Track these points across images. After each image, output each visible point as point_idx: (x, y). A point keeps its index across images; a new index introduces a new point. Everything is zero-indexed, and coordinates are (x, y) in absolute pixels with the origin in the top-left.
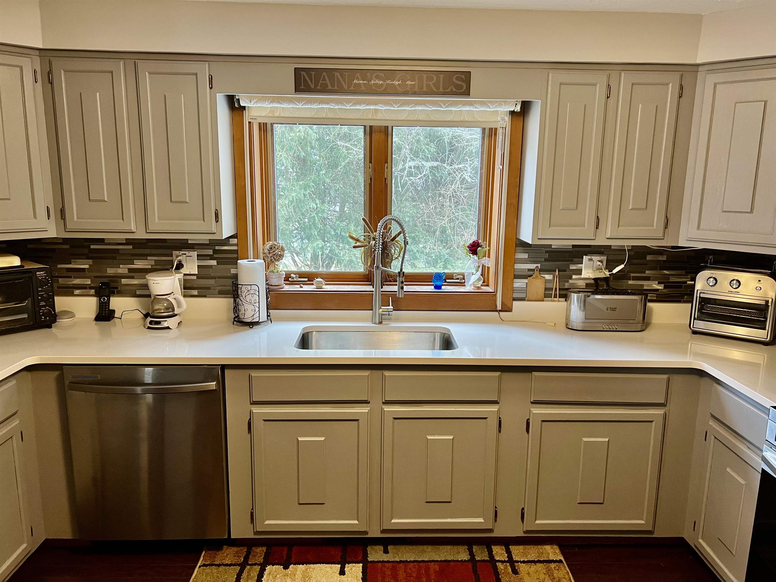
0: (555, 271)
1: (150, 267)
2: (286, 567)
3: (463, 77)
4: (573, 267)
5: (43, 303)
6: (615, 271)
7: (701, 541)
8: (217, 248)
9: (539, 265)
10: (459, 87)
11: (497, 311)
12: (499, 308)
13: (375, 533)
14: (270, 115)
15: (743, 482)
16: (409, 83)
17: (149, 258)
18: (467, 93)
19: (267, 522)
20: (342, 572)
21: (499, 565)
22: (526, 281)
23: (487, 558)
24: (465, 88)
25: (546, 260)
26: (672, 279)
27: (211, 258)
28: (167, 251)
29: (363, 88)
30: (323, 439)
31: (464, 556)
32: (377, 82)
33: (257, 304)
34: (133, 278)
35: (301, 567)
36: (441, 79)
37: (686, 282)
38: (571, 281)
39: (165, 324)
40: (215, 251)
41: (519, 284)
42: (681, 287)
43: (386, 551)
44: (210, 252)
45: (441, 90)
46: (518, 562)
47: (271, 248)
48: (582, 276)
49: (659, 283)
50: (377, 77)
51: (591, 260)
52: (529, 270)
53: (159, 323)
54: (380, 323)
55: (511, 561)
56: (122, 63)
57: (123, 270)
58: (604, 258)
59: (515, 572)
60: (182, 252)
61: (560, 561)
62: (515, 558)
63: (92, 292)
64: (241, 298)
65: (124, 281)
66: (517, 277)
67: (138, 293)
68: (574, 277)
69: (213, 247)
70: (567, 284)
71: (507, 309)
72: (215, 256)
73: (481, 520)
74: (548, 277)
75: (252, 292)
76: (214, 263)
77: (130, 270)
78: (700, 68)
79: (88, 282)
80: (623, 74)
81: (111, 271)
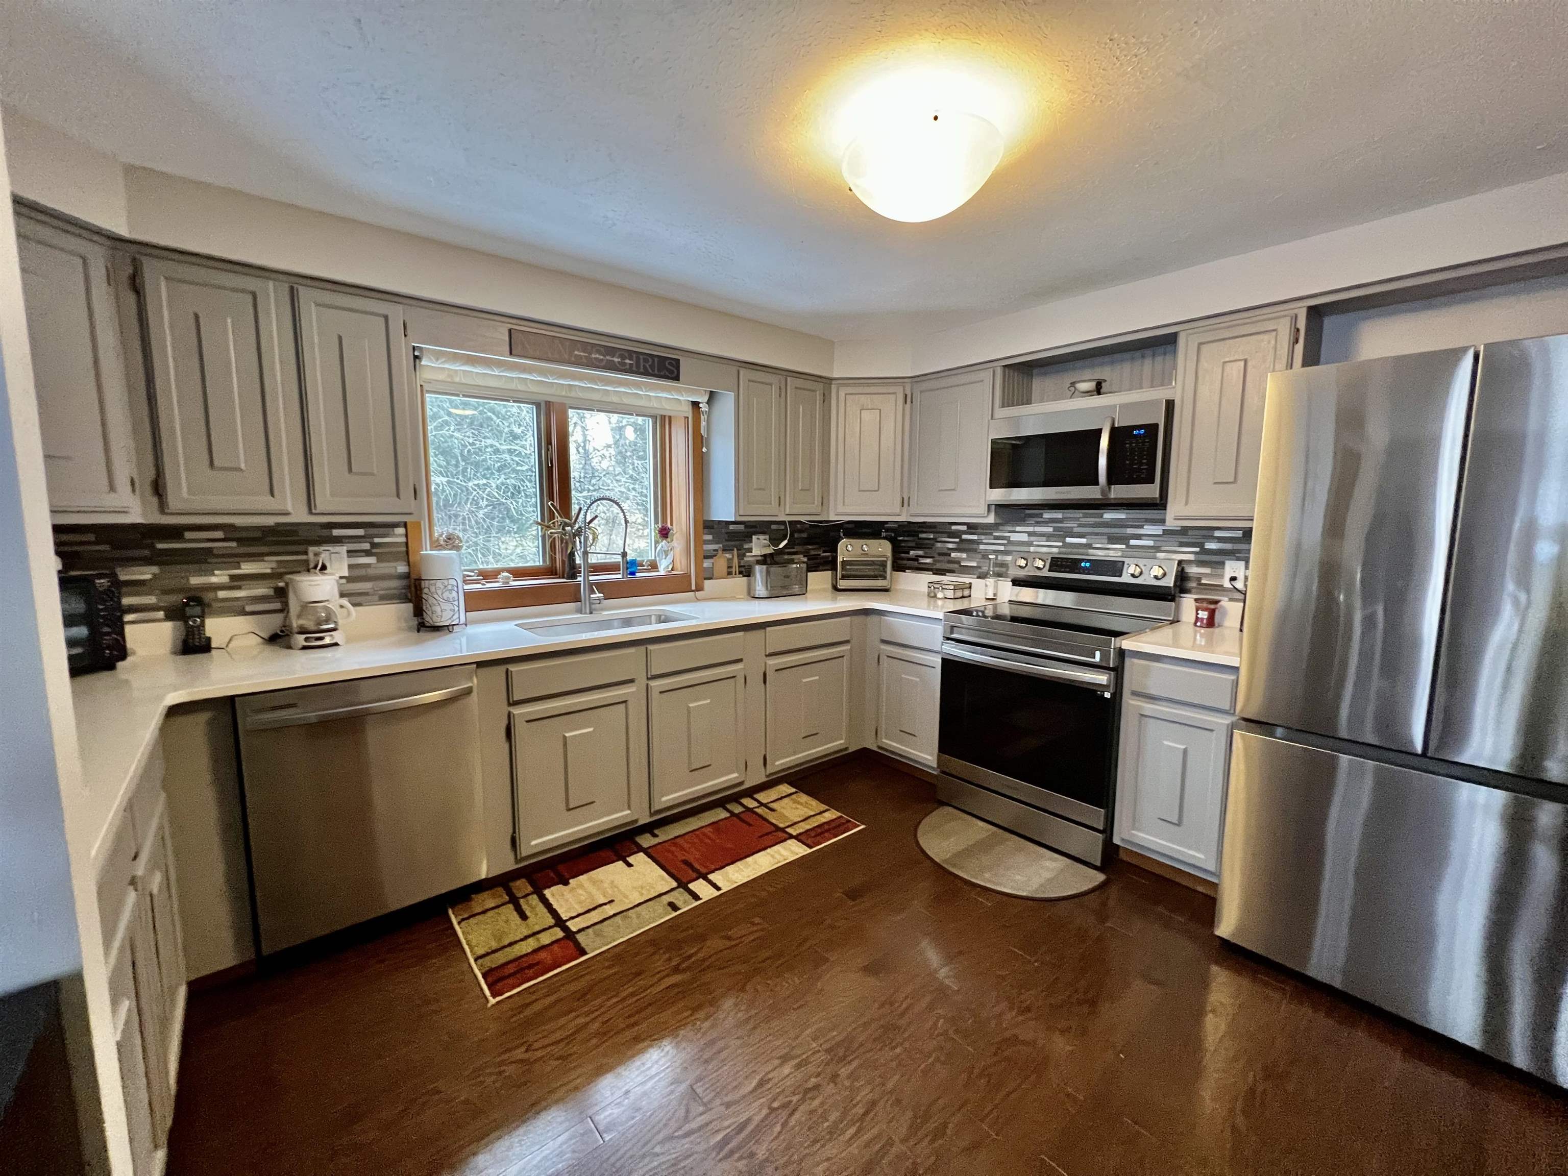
0: (733, 550)
1: (269, 571)
2: (566, 883)
3: (674, 363)
4: (746, 546)
5: (106, 629)
6: (781, 546)
7: (884, 740)
8: (377, 540)
9: (721, 545)
10: (671, 372)
11: (693, 591)
12: (693, 588)
13: (645, 819)
14: (449, 380)
15: (918, 680)
16: (628, 361)
17: (266, 558)
18: (677, 378)
19: (533, 843)
20: (629, 865)
21: (756, 810)
22: (711, 560)
23: (743, 809)
24: (676, 373)
25: (726, 540)
26: (813, 553)
27: (368, 553)
28: (301, 548)
29: (584, 360)
30: (591, 729)
31: (724, 814)
32: (597, 356)
33: (456, 603)
34: (239, 588)
35: (583, 878)
36: (656, 362)
37: (819, 555)
38: (745, 559)
39: (327, 641)
40: (374, 545)
41: (707, 564)
42: (817, 559)
43: (655, 836)
44: (366, 546)
45: (656, 372)
46: (768, 803)
47: (449, 539)
48: (753, 554)
49: (804, 556)
50: (599, 352)
51: (758, 539)
52: (714, 550)
53: (321, 638)
54: (591, 613)
55: (761, 804)
56: (271, 284)
57: (220, 577)
58: (767, 537)
59: (772, 810)
60: (323, 548)
61: (796, 792)
62: (764, 801)
63: (161, 614)
64: (436, 596)
65: (222, 594)
66: (706, 557)
67: (248, 608)
68: (747, 554)
69: (370, 540)
70: (742, 561)
71: (699, 588)
72: (374, 551)
73: (735, 775)
74: (728, 556)
75: (450, 587)
76: (371, 560)
77: (233, 578)
78: (834, 382)
79: (151, 600)
80: (789, 379)
81: (195, 581)
